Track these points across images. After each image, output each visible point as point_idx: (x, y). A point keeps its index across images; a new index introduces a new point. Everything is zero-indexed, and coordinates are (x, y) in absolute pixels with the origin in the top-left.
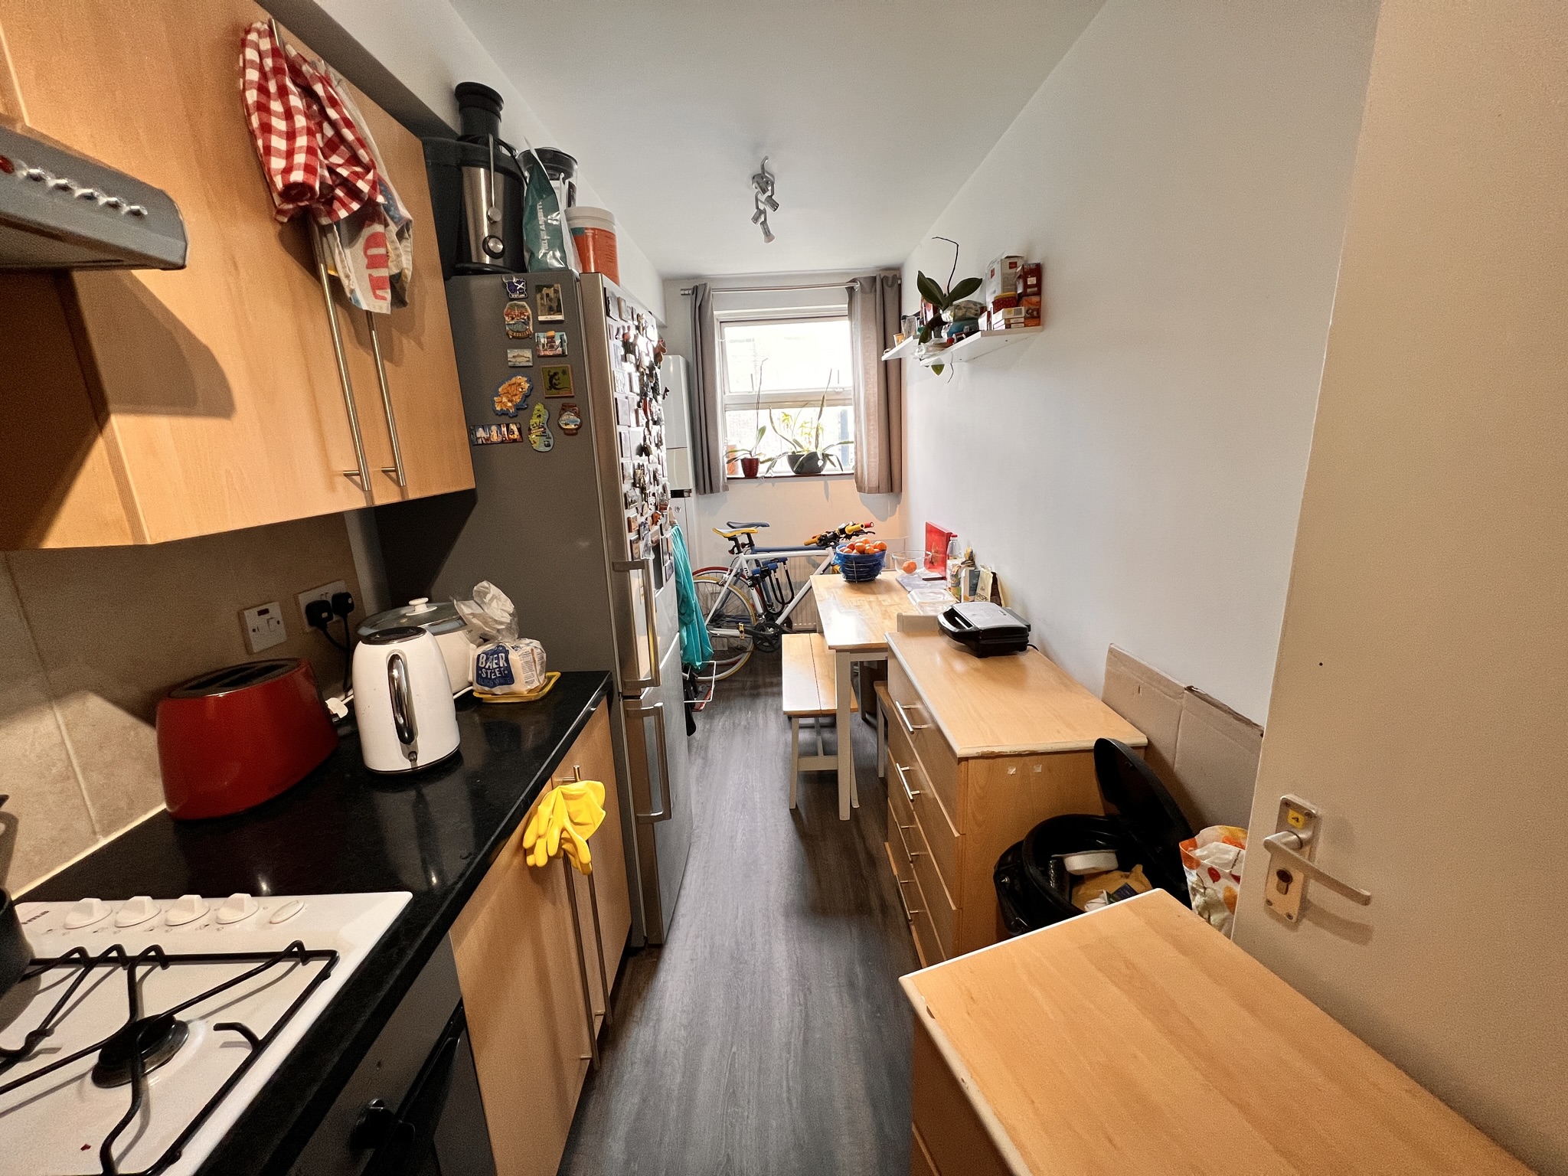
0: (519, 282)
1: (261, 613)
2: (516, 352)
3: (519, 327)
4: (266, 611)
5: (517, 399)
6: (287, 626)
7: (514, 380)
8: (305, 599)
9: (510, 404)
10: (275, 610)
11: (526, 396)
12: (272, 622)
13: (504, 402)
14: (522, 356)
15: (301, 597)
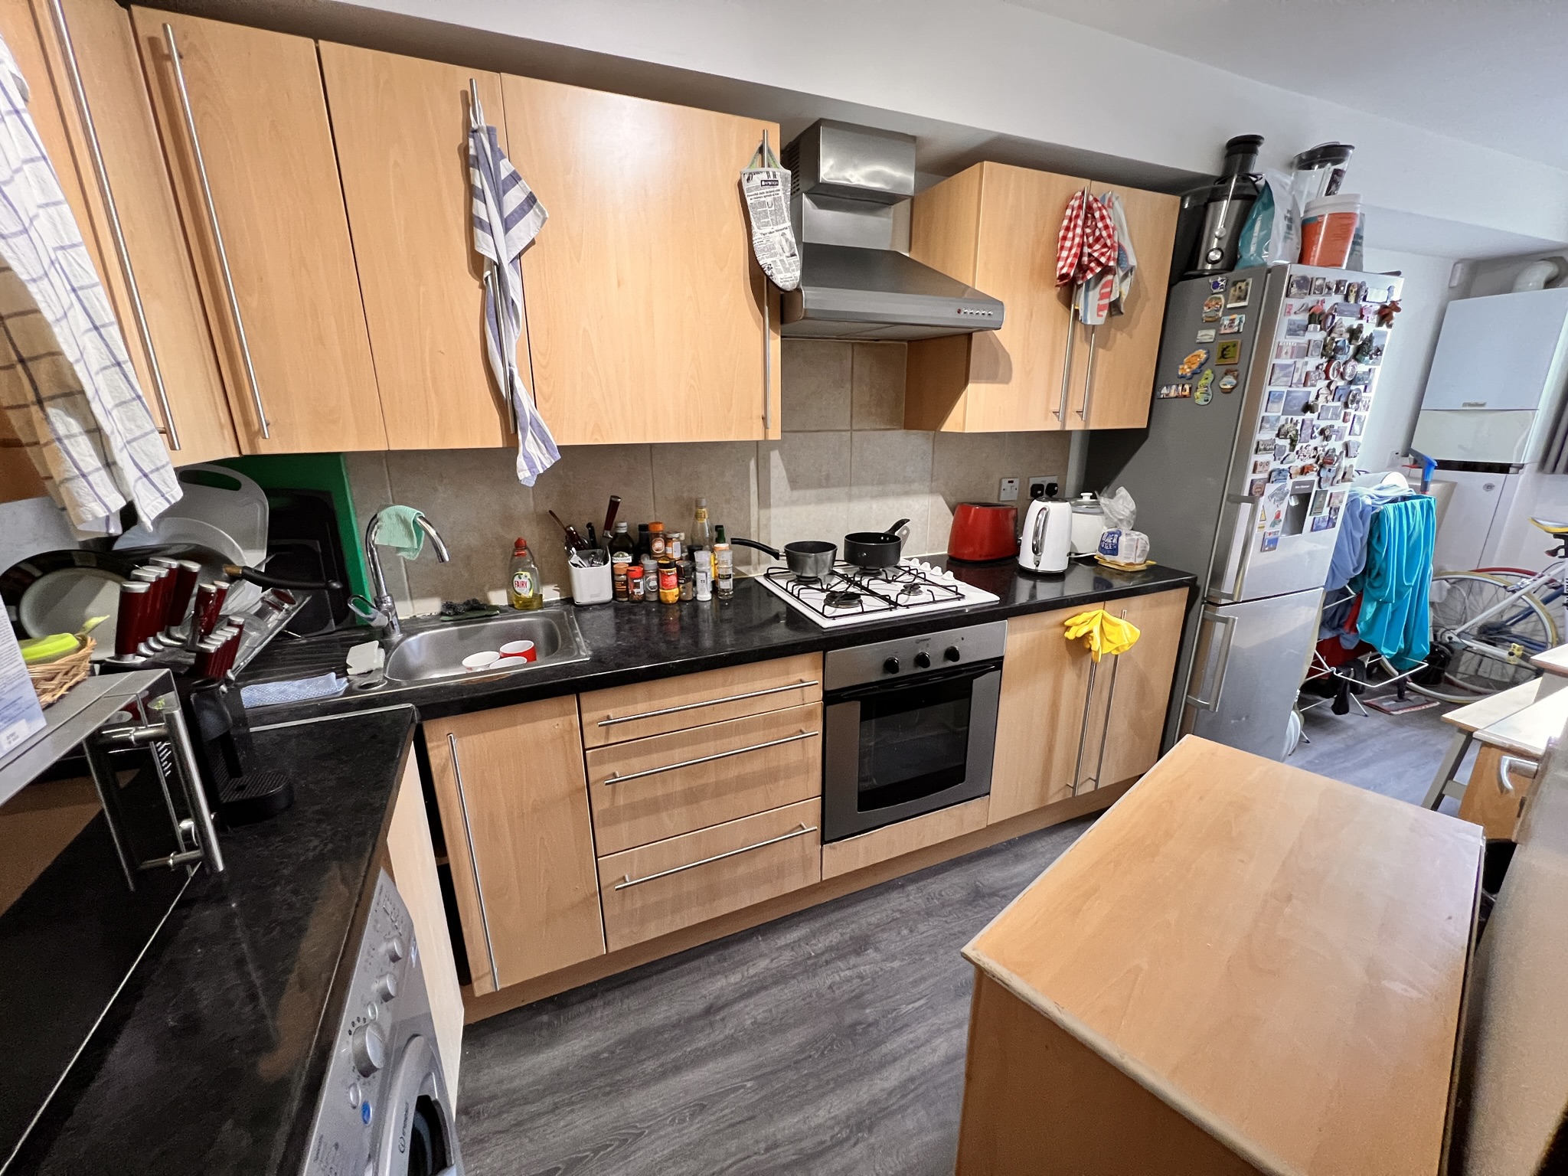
0: (1222, 281)
1: (1010, 482)
2: (1204, 332)
3: (1212, 314)
4: (1011, 482)
5: (1194, 367)
6: (1019, 493)
7: (1196, 353)
8: (1033, 481)
9: (1188, 370)
10: (1016, 481)
11: (1202, 365)
12: (1014, 488)
13: (1186, 369)
14: (1207, 335)
15: (1031, 479)
